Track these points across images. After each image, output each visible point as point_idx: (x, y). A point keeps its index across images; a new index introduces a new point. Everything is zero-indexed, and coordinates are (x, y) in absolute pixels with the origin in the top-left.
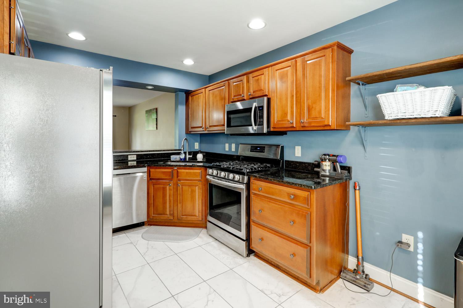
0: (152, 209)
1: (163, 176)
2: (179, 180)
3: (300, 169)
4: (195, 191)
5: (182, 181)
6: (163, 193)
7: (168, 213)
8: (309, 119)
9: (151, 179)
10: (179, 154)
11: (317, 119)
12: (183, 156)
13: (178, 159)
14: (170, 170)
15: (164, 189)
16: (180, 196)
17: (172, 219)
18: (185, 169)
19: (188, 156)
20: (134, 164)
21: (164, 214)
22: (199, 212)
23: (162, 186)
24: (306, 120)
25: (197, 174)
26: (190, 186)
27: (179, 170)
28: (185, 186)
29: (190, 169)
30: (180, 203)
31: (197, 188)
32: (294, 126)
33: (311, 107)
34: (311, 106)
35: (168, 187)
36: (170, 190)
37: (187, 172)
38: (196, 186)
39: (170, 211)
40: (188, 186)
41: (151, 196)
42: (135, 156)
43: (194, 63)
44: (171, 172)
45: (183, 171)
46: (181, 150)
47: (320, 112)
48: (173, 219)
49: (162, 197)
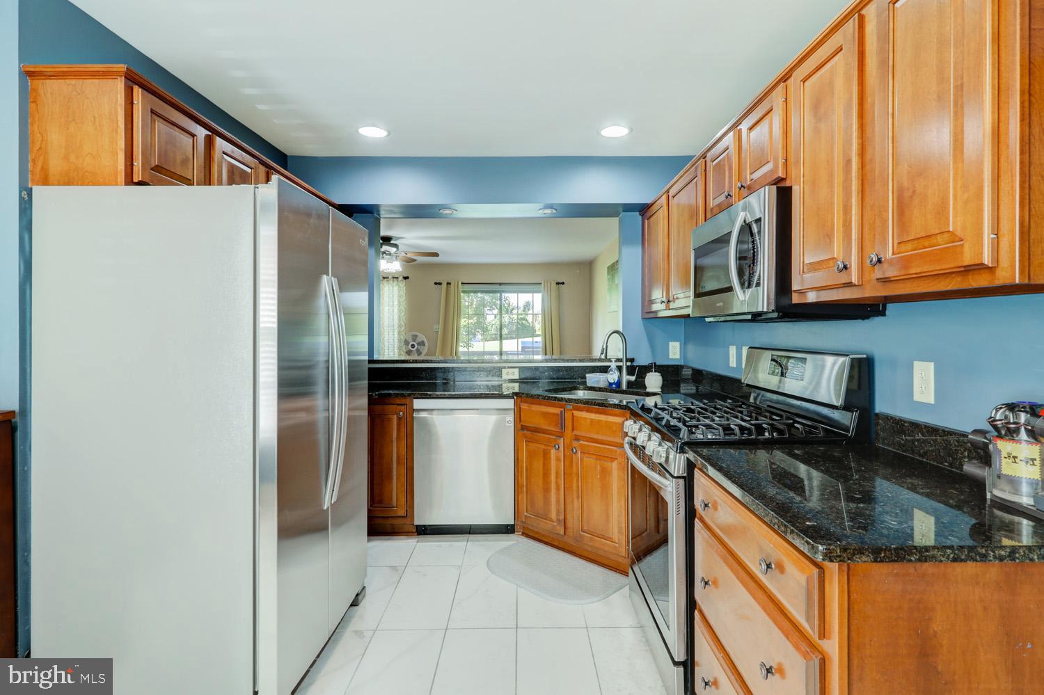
0: (523, 497)
1: (543, 424)
2: (577, 438)
3: (926, 453)
4: (610, 473)
5: (581, 442)
6: (544, 464)
7: (553, 516)
8: (903, 247)
9: (523, 428)
10: (605, 370)
11: (933, 241)
12: (613, 377)
13: (602, 385)
14: (557, 411)
15: (546, 455)
16: (578, 480)
17: (562, 532)
18: (588, 411)
19: (626, 378)
20: (513, 388)
21: (546, 517)
22: (620, 532)
23: (543, 447)
24: (893, 254)
25: (615, 428)
26: (600, 457)
27: (576, 413)
28: (587, 455)
29: (601, 413)
30: (578, 497)
31: (615, 465)
32: (854, 280)
33: (907, 194)
34: (908, 189)
35: (553, 451)
36: (558, 459)
37: (592, 420)
38: (613, 459)
39: (558, 512)
40: (594, 457)
41: (522, 468)
42: (516, 371)
43: (629, 133)
44: (558, 415)
45: (584, 414)
46: (611, 361)
47: (942, 211)
48: (565, 534)
49: (541, 476)
